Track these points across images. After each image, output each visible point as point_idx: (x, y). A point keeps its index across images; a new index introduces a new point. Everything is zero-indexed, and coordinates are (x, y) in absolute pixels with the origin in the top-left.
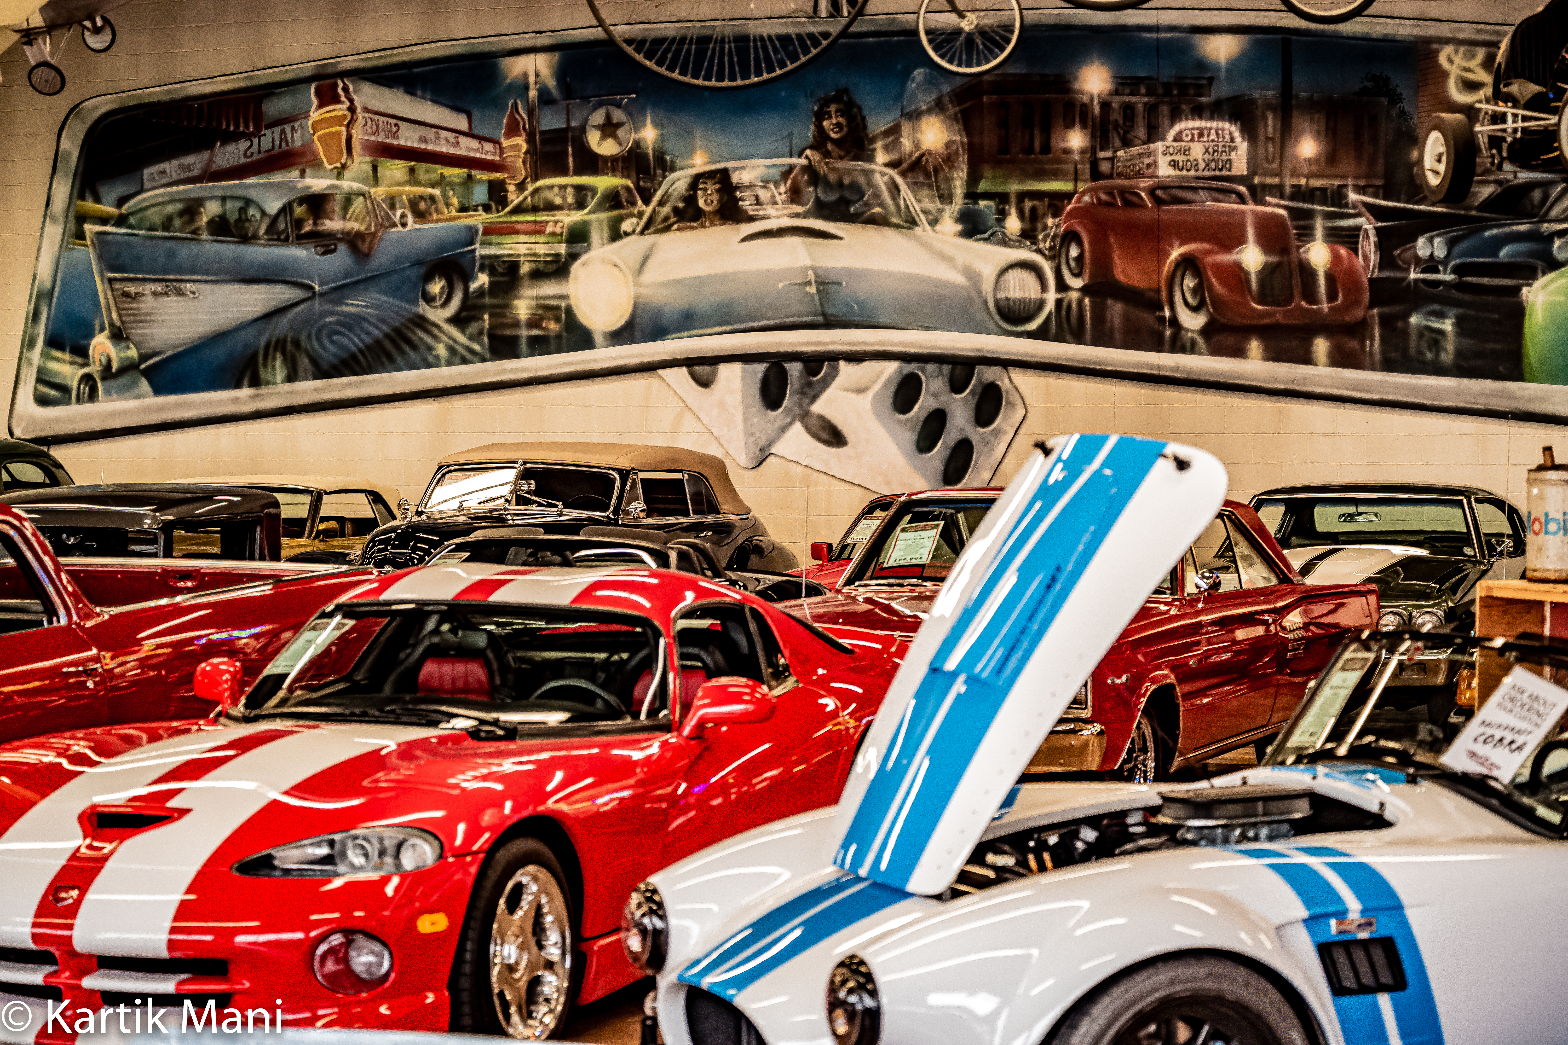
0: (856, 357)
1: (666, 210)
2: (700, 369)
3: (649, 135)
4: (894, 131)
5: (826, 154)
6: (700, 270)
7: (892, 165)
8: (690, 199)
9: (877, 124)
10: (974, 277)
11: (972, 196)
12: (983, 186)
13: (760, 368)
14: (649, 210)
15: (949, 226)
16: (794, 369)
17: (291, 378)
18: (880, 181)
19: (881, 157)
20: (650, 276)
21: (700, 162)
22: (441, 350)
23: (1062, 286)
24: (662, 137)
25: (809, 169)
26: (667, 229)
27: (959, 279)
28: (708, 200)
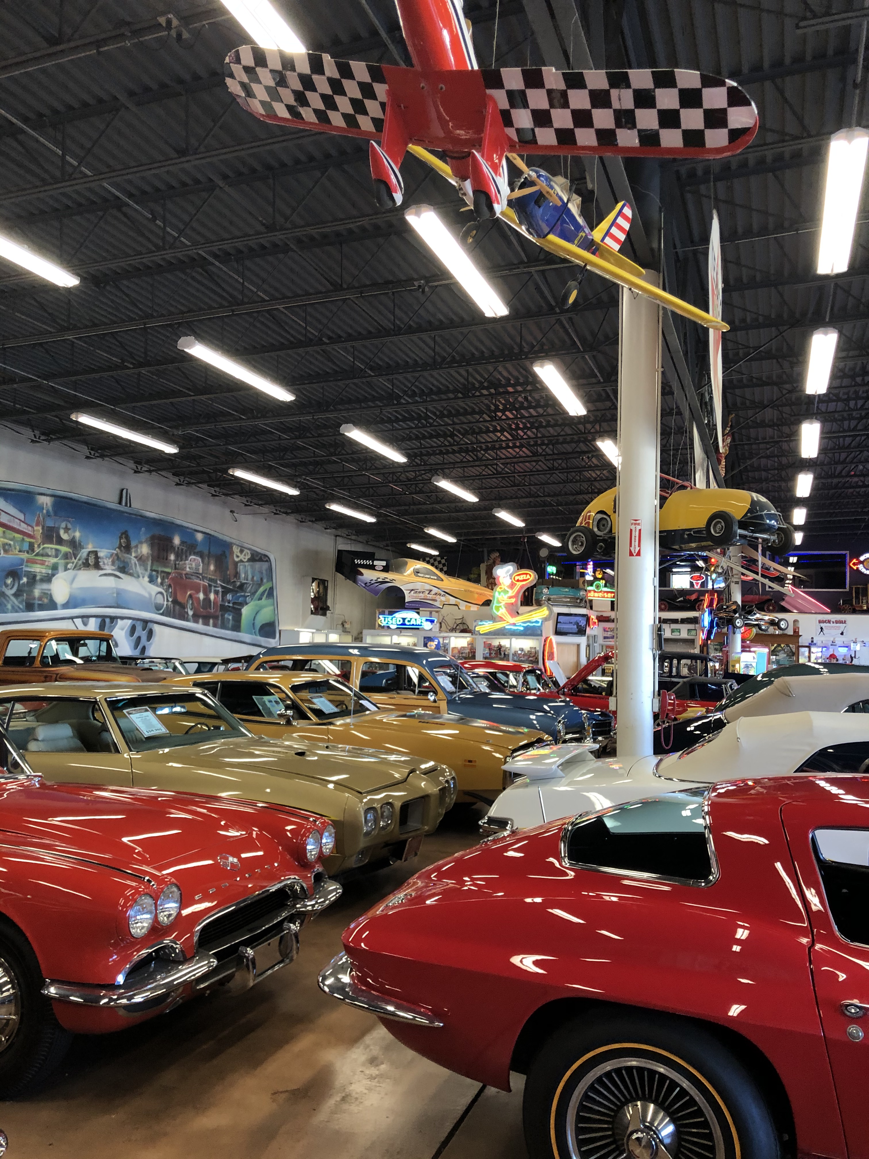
0: (122, 618)
1: (80, 562)
2: (85, 619)
3: (77, 534)
4: (136, 546)
5: (121, 551)
6: (88, 585)
7: (136, 557)
8: (87, 560)
9: (133, 544)
10: (150, 595)
11: (152, 570)
12: (154, 568)
13: (99, 620)
14: (76, 561)
15: (146, 579)
16: (108, 620)
18: (133, 562)
19: (133, 555)
20: (76, 585)
21: (90, 548)
22: (10, 607)
23: (168, 601)
24: (81, 536)
25: (117, 555)
26: (80, 569)
27: (147, 595)
28: (91, 561)
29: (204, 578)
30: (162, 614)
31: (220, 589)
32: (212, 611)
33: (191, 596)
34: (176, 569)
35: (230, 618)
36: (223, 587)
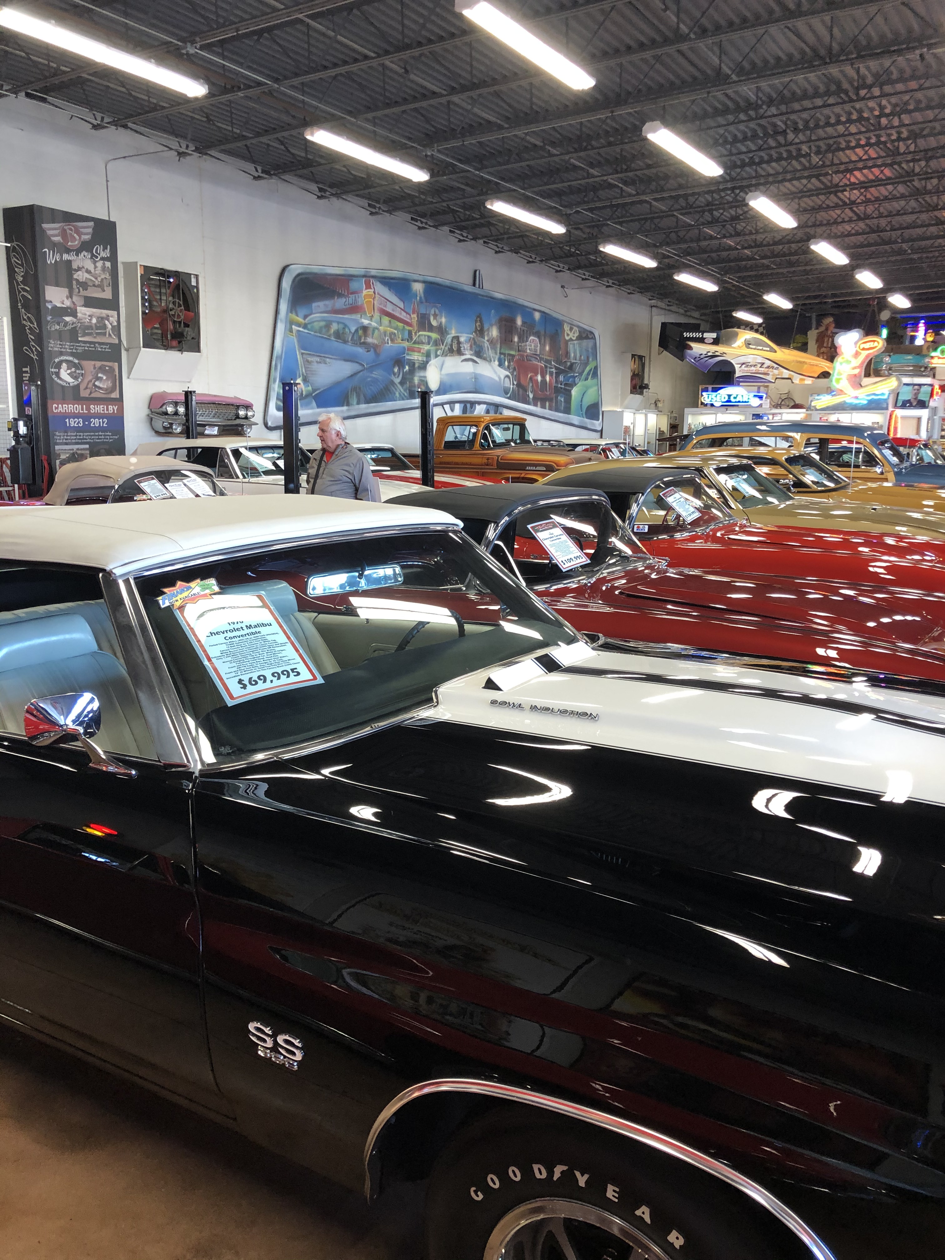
0: (479, 403)
1: (447, 348)
2: (452, 405)
3: (443, 320)
4: (488, 330)
5: (477, 335)
6: (453, 371)
7: (488, 341)
8: (451, 345)
9: (486, 327)
10: (500, 378)
11: (501, 353)
12: (503, 351)
13: (462, 405)
14: (443, 347)
15: (497, 363)
16: (468, 405)
17: (358, 403)
18: (486, 345)
19: (486, 338)
20: (444, 372)
21: (453, 333)
22: (397, 394)
23: (513, 384)
24: (446, 322)
25: (474, 339)
26: (446, 356)
27: (497, 379)
28: (455, 347)
29: (541, 359)
30: (509, 398)
31: (554, 370)
32: (548, 393)
33: (531, 378)
34: (519, 351)
35: (563, 400)
36: (556, 368)
